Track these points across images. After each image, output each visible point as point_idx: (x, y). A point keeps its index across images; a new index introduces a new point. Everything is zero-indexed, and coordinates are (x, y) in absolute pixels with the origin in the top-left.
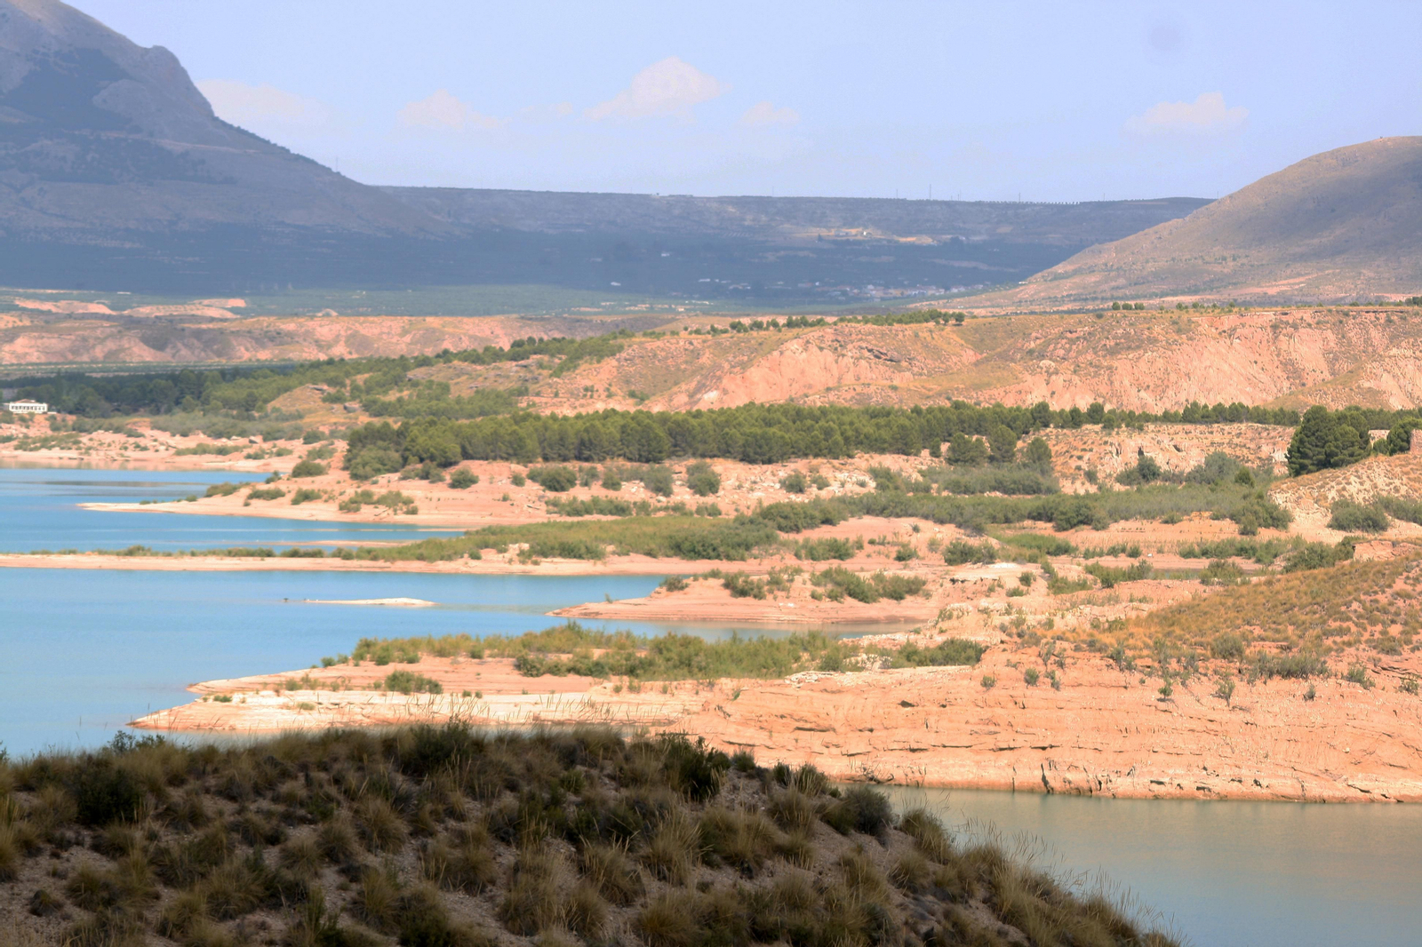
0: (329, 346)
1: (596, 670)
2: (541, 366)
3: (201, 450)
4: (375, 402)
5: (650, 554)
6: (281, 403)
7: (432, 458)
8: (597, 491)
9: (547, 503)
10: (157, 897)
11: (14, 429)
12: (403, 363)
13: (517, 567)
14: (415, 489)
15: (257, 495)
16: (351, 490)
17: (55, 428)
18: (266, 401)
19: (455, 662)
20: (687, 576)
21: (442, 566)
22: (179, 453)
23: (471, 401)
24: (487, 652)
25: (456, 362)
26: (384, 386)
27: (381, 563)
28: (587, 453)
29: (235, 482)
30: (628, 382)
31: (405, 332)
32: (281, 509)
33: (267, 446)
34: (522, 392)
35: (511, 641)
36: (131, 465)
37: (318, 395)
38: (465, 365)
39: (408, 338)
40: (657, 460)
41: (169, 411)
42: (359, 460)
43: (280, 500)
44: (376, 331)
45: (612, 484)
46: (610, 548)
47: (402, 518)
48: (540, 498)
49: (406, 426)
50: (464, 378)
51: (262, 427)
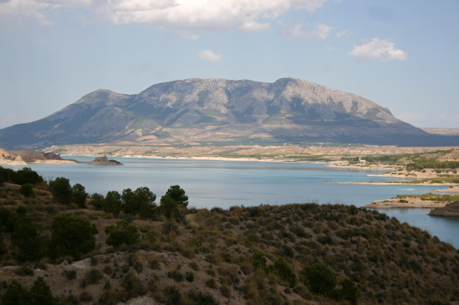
0: (410, 152)
1: (433, 200)
2: (440, 154)
3: (388, 167)
4: (414, 160)
5: (450, 182)
6: (400, 160)
7: (419, 168)
8: (445, 173)
9: (437, 175)
10: (260, 227)
11: (360, 164)
12: (419, 154)
13: (429, 184)
14: (417, 173)
15: (393, 174)
16: (407, 173)
17: (366, 164)
18: (398, 160)
19: (412, 198)
20: (453, 186)
21: (418, 184)
22: (384, 167)
23: (429, 160)
24: (417, 197)
25: (427, 154)
26: (416, 157)
27: (408, 184)
28: (443, 167)
29: (390, 172)
30: (453, 157)
31: (422, 149)
32: (397, 176)
33: (398, 166)
34: (437, 158)
35: (420, 195)
36: (377, 169)
37: (406, 159)
38: (428, 154)
39: (422, 150)
40: (454, 168)
41: (383, 161)
42: (408, 168)
43: (396, 174)
44: (417, 149)
45: (447, 172)
46: (444, 182)
47: (415, 177)
48: (436, 174)
49: (415, 163)
50: (428, 156)
51: (397, 164)
